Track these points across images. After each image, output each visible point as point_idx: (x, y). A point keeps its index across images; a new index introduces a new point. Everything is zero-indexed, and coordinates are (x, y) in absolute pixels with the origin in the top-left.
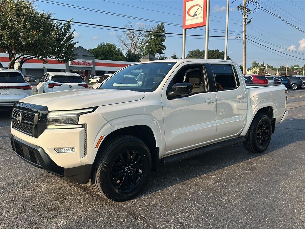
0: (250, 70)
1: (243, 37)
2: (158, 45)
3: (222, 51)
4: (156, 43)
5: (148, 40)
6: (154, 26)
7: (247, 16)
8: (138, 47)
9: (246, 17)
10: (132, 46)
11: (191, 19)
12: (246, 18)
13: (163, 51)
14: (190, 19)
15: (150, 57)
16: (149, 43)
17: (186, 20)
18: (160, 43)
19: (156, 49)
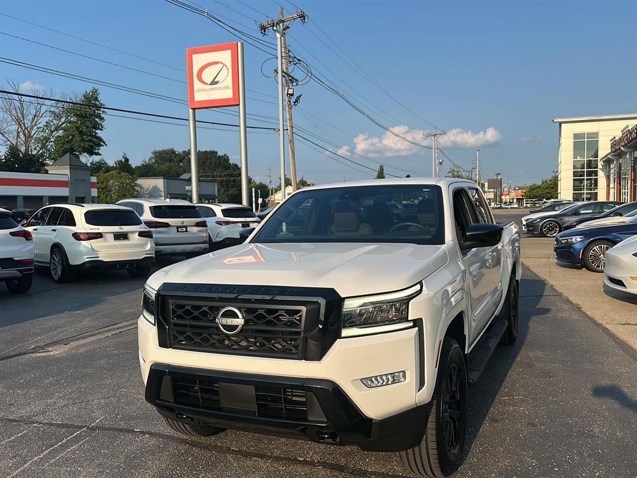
0: (278, 192)
1: (287, 130)
2: (86, 137)
3: (223, 155)
4: (81, 132)
5: (60, 123)
6: (74, 94)
7: (292, 90)
8: (36, 138)
9: (291, 92)
10: (18, 136)
11: (207, 90)
12: (292, 95)
13: (98, 150)
14: (204, 90)
15: (70, 162)
16: (65, 130)
17: (195, 89)
18: (90, 133)
19: (82, 144)
